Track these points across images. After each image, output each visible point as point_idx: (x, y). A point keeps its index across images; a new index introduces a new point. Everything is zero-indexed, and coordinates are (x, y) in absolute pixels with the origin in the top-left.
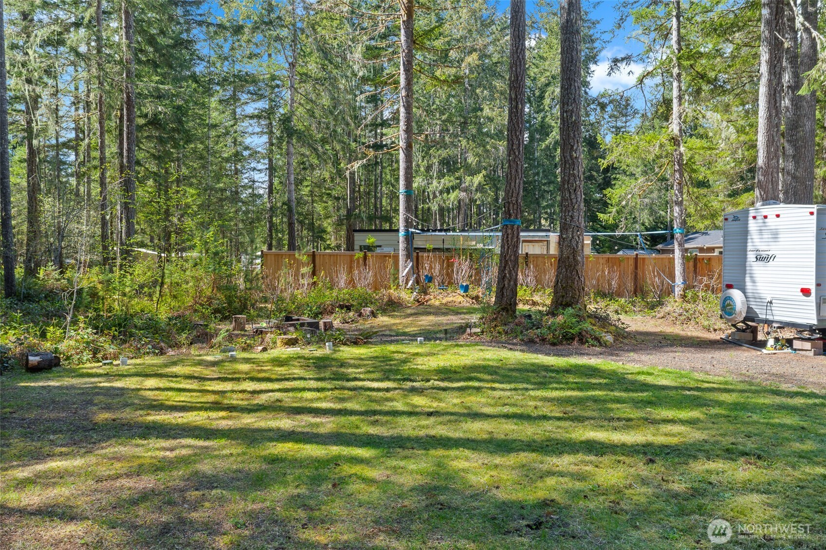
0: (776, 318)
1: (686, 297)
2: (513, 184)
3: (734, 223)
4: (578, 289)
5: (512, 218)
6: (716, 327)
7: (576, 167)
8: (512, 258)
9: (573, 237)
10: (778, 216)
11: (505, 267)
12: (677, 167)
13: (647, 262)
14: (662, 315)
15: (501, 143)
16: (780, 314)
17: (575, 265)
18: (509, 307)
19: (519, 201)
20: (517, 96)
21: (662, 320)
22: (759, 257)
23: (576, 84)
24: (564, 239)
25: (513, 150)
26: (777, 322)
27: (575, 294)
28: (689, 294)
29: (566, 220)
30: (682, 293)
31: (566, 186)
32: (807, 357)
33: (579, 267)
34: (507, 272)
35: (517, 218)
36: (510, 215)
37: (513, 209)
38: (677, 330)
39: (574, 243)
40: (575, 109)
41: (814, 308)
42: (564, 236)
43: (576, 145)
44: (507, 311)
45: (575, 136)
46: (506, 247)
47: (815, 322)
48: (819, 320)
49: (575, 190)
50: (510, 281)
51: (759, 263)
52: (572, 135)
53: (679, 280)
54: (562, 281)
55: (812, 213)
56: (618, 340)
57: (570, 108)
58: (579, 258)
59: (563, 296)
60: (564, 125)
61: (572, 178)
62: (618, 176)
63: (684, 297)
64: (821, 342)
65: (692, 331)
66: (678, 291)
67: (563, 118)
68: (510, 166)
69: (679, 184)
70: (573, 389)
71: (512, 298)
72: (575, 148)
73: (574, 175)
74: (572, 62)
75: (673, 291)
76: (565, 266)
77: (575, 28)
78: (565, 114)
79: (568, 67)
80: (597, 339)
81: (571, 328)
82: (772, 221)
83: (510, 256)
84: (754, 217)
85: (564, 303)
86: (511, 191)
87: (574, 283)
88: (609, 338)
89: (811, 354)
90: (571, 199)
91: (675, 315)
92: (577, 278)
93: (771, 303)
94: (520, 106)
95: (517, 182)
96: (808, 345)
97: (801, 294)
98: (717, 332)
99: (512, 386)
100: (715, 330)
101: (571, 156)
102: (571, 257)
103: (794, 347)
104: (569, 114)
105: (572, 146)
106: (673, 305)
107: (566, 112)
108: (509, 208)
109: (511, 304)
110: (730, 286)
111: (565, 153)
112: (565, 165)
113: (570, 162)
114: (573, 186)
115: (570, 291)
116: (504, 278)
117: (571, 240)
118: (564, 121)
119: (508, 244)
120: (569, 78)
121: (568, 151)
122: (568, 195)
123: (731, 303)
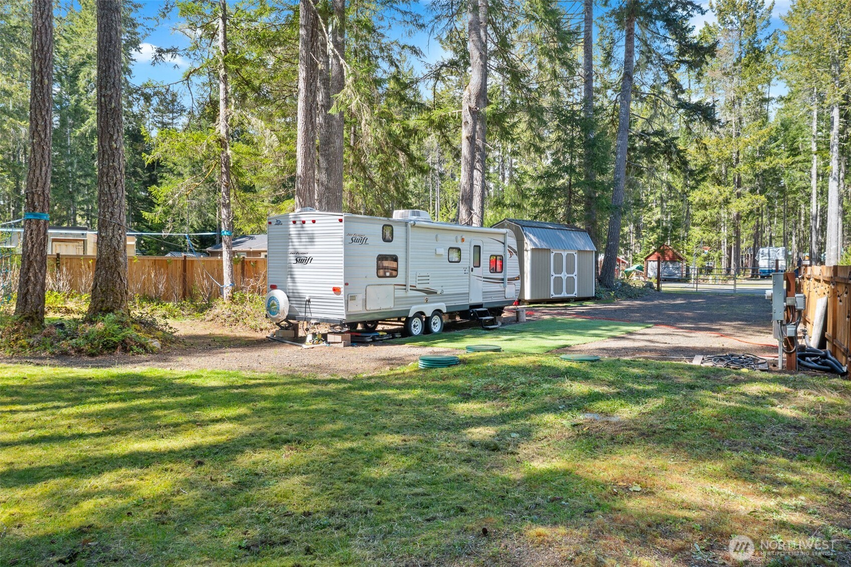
0: (314, 315)
1: (234, 298)
2: (38, 172)
3: (277, 226)
4: (121, 293)
5: (37, 212)
6: (262, 327)
7: (116, 159)
8: (38, 258)
9: (113, 236)
10: (314, 222)
11: (28, 269)
12: (224, 169)
13: (195, 264)
14: (211, 317)
15: (22, 123)
16: (316, 312)
17: (117, 267)
18: (35, 316)
19: (47, 192)
20: (42, 69)
21: (211, 323)
22: (298, 259)
23: (116, 68)
24: (103, 237)
25: (38, 132)
26: (314, 319)
27: (117, 299)
28: (237, 296)
29: (105, 217)
30: (230, 294)
31: (105, 179)
32: (338, 348)
33: (121, 269)
34: (31, 275)
35: (43, 211)
36: (35, 208)
37: (39, 201)
38: (226, 331)
39: (115, 243)
40: (114, 95)
41: (343, 305)
42: (103, 235)
43: (116, 134)
44: (33, 320)
45: (114, 124)
46: (30, 246)
47: (344, 317)
48: (347, 315)
49: (115, 184)
50: (35, 285)
51: (299, 265)
52: (111, 123)
53: (227, 282)
54: (101, 284)
55: (341, 221)
56: (165, 345)
57: (109, 93)
58: (121, 259)
59: (103, 302)
60: (101, 111)
61: (112, 171)
62: (165, 175)
63: (232, 298)
64: (349, 335)
65: (240, 332)
66: (226, 292)
67: (101, 103)
68: (33, 150)
69: (227, 186)
70: (115, 401)
71: (39, 305)
72: (115, 137)
73: (114, 167)
74: (111, 42)
75: (222, 293)
76: (105, 268)
77: (114, 5)
78: (103, 99)
79: (106, 47)
80: (142, 346)
81: (113, 336)
82: (309, 226)
83: (36, 257)
84: (294, 222)
85: (104, 309)
86: (35, 180)
87: (115, 286)
88: (156, 344)
89: (342, 345)
90: (111, 194)
91: (224, 317)
92: (119, 281)
93: (309, 301)
94: (46, 81)
95: (44, 169)
96: (338, 338)
97: (333, 292)
98: (264, 331)
99: (39, 406)
100: (261, 330)
101: (110, 146)
102: (112, 258)
103: (328, 341)
104: (107, 99)
105: (112, 136)
106: (222, 307)
107: (104, 96)
108: (33, 200)
109: (37, 313)
110: (274, 287)
111: (103, 144)
112: (103, 155)
113: (109, 152)
114: (113, 180)
115: (110, 296)
116: (27, 282)
117: (111, 239)
118: (101, 106)
119: (32, 242)
120: (107, 59)
121: (107, 140)
122: (107, 189)
123: (275, 302)
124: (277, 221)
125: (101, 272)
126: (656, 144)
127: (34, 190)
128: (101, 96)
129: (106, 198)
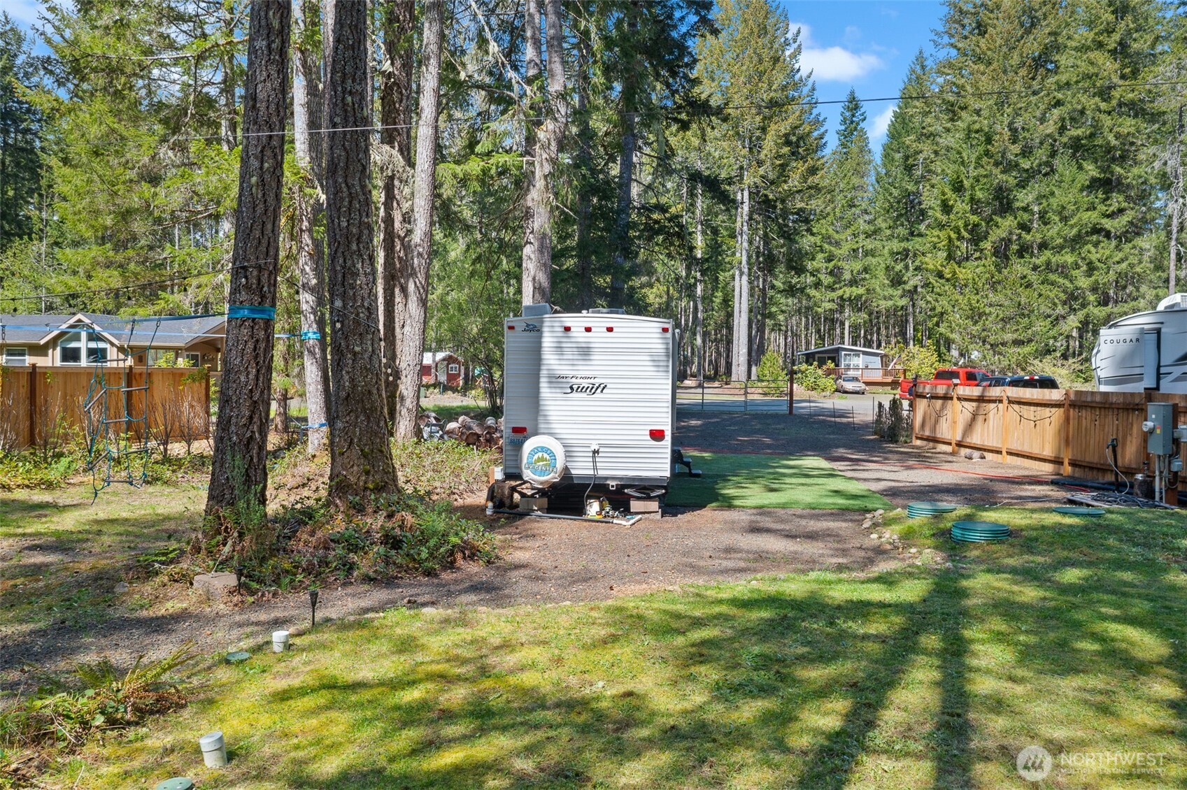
0: (603, 473)
3: (526, 333)
7: (370, 211)
10: (610, 330)
11: (251, 418)
16: (609, 468)
22: (575, 387)
25: (273, 149)
27: (389, 466)
29: (357, 315)
31: (354, 247)
32: (651, 521)
34: (255, 429)
36: (263, 298)
41: (669, 456)
42: (357, 349)
46: (252, 371)
47: (667, 475)
51: (578, 395)
52: (363, 144)
54: (360, 440)
55: (665, 331)
57: (359, 88)
60: (345, 120)
67: (345, 105)
69: (311, 255)
78: (349, 99)
82: (599, 335)
84: (568, 329)
85: (371, 486)
87: (384, 443)
89: (658, 516)
93: (597, 452)
96: (653, 506)
97: (649, 438)
101: (363, 187)
103: (631, 511)
104: (357, 99)
105: (364, 168)
107: (351, 93)
108: (259, 281)
111: (350, 181)
112: (350, 202)
113: (362, 198)
115: (379, 461)
116: (248, 443)
117: (370, 358)
118: (346, 111)
119: (257, 364)
120: (356, 26)
121: (358, 175)
122: (359, 266)
123: (546, 456)
124: (528, 325)
125: (357, 417)
126: (656, 222)
127: (262, 262)
128: (344, 92)
129: (358, 282)
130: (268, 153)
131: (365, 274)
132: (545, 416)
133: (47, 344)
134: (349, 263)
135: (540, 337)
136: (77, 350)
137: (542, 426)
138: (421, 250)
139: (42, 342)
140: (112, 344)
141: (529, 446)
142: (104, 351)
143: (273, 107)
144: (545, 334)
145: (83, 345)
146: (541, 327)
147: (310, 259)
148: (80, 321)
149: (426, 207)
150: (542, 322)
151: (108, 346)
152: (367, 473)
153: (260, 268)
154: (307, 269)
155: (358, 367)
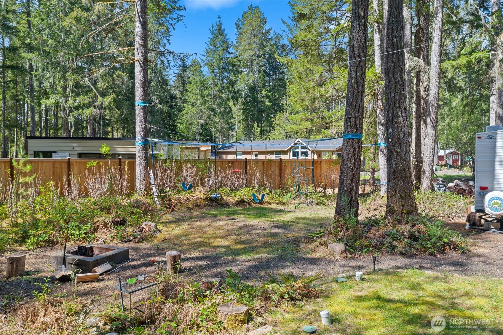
2: (360, 100)
3: (488, 140)
5: (359, 133)
7: (405, 88)
8: (358, 171)
11: (352, 180)
17: (410, 177)
25: (361, 67)
27: (413, 203)
29: (399, 135)
31: (397, 105)
34: (354, 185)
36: (357, 129)
37: (359, 124)
39: (407, 157)
42: (399, 150)
46: (353, 160)
49: (405, 109)
52: (400, 59)
54: (400, 191)
57: (399, 34)
61: (403, 98)
73: (404, 95)
76: (402, 178)
78: (395, 40)
83: (357, 169)
85: (405, 212)
86: (358, 106)
87: (411, 193)
101: (401, 78)
104: (398, 39)
105: (402, 69)
107: (396, 37)
108: (355, 123)
111: (395, 76)
112: (396, 85)
113: (401, 83)
114: (404, 105)
115: (409, 200)
116: (351, 191)
117: (405, 154)
118: (393, 45)
119: (355, 158)
120: (398, 7)
121: (399, 73)
122: (400, 113)
123: (498, 201)
124: (489, 136)
125: (398, 181)
127: (356, 115)
128: (392, 37)
129: (399, 121)
130: (359, 69)
131: (403, 117)
132: (498, 181)
133: (288, 150)
134: (395, 112)
135: (495, 142)
136: (298, 152)
137: (496, 186)
138: (433, 103)
139: (286, 150)
140: (309, 150)
141: (489, 196)
142: (307, 152)
143: (361, 49)
144: (498, 140)
145: (299, 150)
146: (496, 136)
147: (382, 112)
148: (298, 141)
149: (436, 83)
150: (496, 134)
151: (308, 151)
152: (403, 206)
153: (356, 118)
154: (380, 116)
155: (399, 158)
